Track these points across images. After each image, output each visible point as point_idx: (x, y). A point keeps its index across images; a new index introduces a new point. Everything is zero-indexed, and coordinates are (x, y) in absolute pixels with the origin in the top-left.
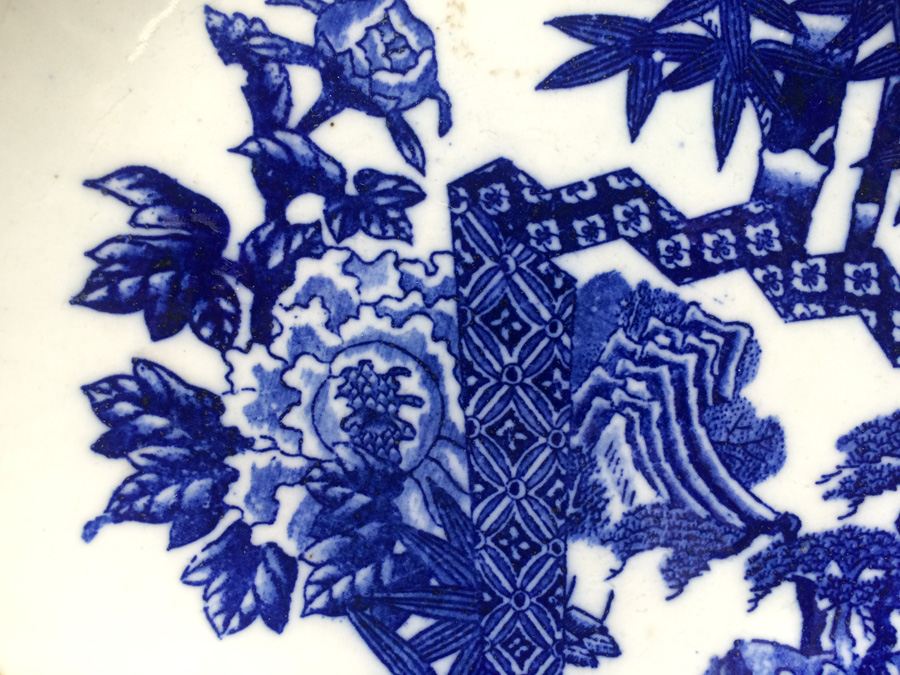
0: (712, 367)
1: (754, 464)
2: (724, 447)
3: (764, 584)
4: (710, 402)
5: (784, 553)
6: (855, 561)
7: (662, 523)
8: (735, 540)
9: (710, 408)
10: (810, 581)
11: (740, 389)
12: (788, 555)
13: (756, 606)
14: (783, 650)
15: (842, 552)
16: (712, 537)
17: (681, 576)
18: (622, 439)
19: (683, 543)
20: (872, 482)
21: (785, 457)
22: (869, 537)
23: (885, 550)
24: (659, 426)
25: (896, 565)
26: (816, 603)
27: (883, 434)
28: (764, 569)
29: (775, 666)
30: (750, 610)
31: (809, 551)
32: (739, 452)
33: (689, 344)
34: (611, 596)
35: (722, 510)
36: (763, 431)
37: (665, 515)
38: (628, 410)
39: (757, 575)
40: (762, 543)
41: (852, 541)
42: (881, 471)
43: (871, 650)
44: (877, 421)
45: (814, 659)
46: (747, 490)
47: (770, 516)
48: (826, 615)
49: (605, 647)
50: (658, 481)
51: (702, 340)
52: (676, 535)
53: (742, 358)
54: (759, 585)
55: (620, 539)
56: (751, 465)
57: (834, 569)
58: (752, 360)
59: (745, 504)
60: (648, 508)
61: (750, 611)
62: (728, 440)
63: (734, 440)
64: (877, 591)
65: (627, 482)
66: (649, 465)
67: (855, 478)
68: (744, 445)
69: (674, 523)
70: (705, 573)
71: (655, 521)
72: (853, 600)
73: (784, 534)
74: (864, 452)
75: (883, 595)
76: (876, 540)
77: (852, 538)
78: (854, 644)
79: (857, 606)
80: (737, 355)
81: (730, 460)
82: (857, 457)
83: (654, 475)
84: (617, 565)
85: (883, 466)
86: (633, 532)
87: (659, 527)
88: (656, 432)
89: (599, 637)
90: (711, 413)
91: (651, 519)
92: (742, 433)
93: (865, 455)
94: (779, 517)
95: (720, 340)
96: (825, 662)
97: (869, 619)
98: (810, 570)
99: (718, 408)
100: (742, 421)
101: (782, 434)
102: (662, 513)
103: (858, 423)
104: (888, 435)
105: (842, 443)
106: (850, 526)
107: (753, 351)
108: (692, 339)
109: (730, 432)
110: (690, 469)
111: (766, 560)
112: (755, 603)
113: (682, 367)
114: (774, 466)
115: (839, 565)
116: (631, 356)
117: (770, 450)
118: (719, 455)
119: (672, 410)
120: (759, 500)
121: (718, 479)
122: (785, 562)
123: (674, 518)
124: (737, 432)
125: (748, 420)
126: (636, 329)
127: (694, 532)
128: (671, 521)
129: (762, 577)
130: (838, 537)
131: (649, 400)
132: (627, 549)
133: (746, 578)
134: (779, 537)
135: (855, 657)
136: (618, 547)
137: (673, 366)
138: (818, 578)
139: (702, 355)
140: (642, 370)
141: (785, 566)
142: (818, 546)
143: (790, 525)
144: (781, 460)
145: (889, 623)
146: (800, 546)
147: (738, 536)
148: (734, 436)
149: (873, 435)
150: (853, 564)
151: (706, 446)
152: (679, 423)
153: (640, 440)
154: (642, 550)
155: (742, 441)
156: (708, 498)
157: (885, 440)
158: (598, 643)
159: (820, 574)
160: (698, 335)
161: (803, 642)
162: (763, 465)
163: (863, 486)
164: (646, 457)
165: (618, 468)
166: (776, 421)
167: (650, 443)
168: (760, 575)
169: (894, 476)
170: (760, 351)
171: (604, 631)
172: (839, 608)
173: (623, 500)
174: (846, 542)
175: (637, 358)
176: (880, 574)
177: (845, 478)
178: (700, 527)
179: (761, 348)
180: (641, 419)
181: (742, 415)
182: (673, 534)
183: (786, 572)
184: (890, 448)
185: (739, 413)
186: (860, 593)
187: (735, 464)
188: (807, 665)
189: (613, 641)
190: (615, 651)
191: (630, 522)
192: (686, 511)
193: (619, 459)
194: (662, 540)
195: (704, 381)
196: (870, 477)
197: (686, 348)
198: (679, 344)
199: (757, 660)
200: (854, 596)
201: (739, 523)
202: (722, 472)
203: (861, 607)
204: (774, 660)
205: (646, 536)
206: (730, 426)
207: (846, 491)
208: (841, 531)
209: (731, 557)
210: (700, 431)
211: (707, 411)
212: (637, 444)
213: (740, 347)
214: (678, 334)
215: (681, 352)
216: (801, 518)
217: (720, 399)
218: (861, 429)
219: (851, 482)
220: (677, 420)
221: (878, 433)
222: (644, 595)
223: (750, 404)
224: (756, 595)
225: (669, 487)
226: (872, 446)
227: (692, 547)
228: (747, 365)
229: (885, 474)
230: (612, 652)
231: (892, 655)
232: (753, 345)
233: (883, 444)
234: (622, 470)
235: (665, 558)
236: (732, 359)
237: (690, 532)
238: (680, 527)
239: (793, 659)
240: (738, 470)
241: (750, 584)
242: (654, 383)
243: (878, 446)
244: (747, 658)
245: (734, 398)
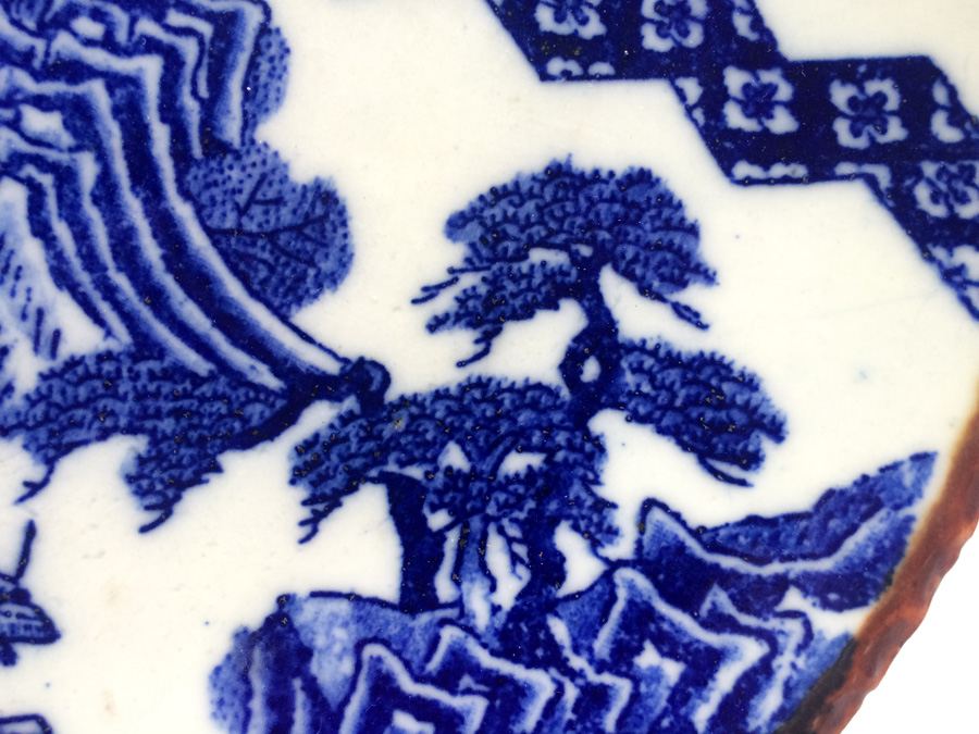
0: (194, 83)
1: (294, 271)
2: (233, 241)
3: (328, 491)
4: (197, 151)
5: (362, 434)
6: (492, 439)
7: (122, 390)
8: (268, 413)
9: (198, 164)
10: (411, 481)
11: (255, 125)
12: (369, 437)
13: (315, 531)
14: (368, 607)
15: (469, 425)
16: (224, 410)
17: (167, 486)
18: (23, 226)
19: (167, 425)
20: (514, 296)
21: (352, 255)
22: (515, 396)
23: (544, 418)
24: (96, 200)
25: (563, 443)
26: (424, 520)
27: (530, 206)
28: (327, 464)
29: (354, 638)
30: (305, 540)
31: (408, 426)
32: (263, 248)
33: (143, 36)
34: (31, 532)
35: (240, 359)
36: (306, 207)
37: (125, 373)
38: (29, 170)
39: (312, 476)
40: (318, 417)
41: (483, 406)
42: (530, 276)
43: (521, 596)
44: (517, 184)
45: (425, 618)
46: (285, 319)
47: (332, 367)
48: (444, 539)
49: (27, 627)
50: (105, 308)
51: (168, 28)
52: (151, 411)
53: (253, 65)
54: (318, 493)
55: (38, 425)
56: (288, 272)
57: (454, 457)
58: (274, 68)
59: (281, 346)
60: (91, 363)
61: (303, 541)
62: (240, 225)
63: (252, 227)
64: (532, 491)
65: (40, 313)
66: (84, 279)
67: (483, 290)
68: (272, 236)
69: (145, 387)
70: (213, 478)
71: (106, 387)
72: (491, 510)
73: (360, 399)
74: (498, 241)
75: (542, 497)
76: (527, 400)
77: (484, 400)
78: (493, 588)
79: (497, 519)
80: (242, 60)
81: (248, 265)
82: (485, 252)
83: (96, 297)
84: (36, 472)
85: (532, 267)
86: (62, 410)
87: (115, 396)
88: (92, 213)
89: (14, 609)
90: (201, 173)
91: (97, 384)
92: (266, 212)
93: (500, 248)
94: (349, 367)
95: (206, 29)
96: (444, 622)
97: (519, 541)
98: (411, 461)
99: (213, 164)
100: (265, 187)
101: (342, 212)
102: (119, 371)
103: (484, 189)
104: (539, 208)
105: (456, 225)
106: (479, 378)
107: (274, 51)
108: (147, 27)
109: (242, 211)
110: (169, 282)
111: (328, 446)
112: (312, 525)
113: (133, 82)
114: (333, 274)
115: (464, 449)
116: (24, 60)
117: (323, 244)
118: (225, 255)
119: (120, 168)
120: (307, 338)
121: (225, 301)
122: (364, 450)
123: (144, 380)
124: (257, 210)
125: (276, 186)
126: (30, 7)
127: (186, 403)
128: (139, 385)
129: (324, 478)
130: (459, 399)
131: (71, 150)
132: (54, 441)
133: (293, 482)
134: (350, 403)
135: (495, 609)
136: (36, 439)
137: (114, 81)
138: (427, 474)
139: (172, 59)
140: (51, 88)
141: (365, 455)
142: (423, 416)
143: (371, 380)
144: (345, 261)
145: (553, 545)
146: (390, 419)
147: (272, 405)
148: (252, 218)
149: (511, 211)
150: (487, 447)
151: (198, 239)
152: (137, 195)
153: (62, 230)
154: (85, 443)
155: (268, 228)
156: (208, 336)
157: (534, 218)
158: (13, 620)
159: (429, 467)
160: (159, 18)
161: (404, 590)
162: (312, 272)
163: (499, 304)
164: (76, 264)
165: (21, 286)
166: (331, 188)
167: (82, 235)
168: (319, 475)
169: (554, 282)
170: (287, 51)
171: (22, 597)
172: (466, 525)
173: (36, 348)
174: (474, 407)
175: (37, 64)
176: (536, 460)
177: (465, 291)
178: (197, 393)
179: (291, 44)
180: (59, 187)
181: (263, 177)
182: (145, 409)
183: (367, 467)
184: (543, 233)
185: (256, 173)
186: (502, 497)
187: (256, 270)
188: (412, 630)
189: (40, 614)
190: (46, 632)
191: (55, 390)
192: (166, 364)
193: (20, 268)
194: (123, 422)
195: (181, 110)
196: (511, 287)
197: (139, 42)
198: (121, 36)
199: (320, 629)
200: (492, 503)
201: (273, 382)
202: (233, 288)
203: (505, 522)
204: (353, 627)
205: (90, 416)
206: (242, 199)
207: (468, 314)
208: (465, 388)
209: (261, 447)
210: (183, 211)
211: (194, 170)
212: (54, 238)
213: (248, 41)
214: (120, 16)
215: (127, 52)
216: (389, 366)
217: (216, 147)
218: (489, 198)
219: (477, 297)
220: (133, 188)
221: (521, 204)
222: (94, 526)
223: (276, 154)
224: (314, 512)
225: (129, 319)
226: (512, 230)
227: (185, 431)
228: (263, 78)
229: (537, 279)
230: (42, 635)
231: (558, 601)
232: (273, 39)
233: (533, 225)
234: (29, 290)
235: (133, 455)
236: (233, 67)
237: (180, 403)
238: (156, 395)
239: (388, 623)
240: (264, 282)
241: (302, 492)
242: (78, 114)
243: (522, 230)
244: (303, 627)
245: (243, 144)
